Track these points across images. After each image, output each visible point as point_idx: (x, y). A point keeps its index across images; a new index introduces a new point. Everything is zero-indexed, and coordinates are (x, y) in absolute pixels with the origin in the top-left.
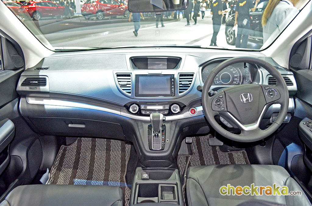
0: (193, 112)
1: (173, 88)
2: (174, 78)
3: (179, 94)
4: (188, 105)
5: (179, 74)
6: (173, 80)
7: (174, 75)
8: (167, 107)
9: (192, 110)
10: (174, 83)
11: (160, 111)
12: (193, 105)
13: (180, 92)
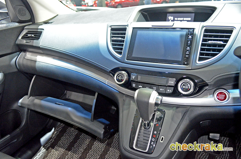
0: (222, 97)
1: (188, 50)
2: (192, 34)
3: (197, 62)
4: (212, 83)
5: (204, 28)
6: (190, 37)
7: (194, 29)
8: (172, 82)
9: (221, 93)
10: (191, 42)
11: (160, 86)
12: (222, 85)
13: (200, 59)
